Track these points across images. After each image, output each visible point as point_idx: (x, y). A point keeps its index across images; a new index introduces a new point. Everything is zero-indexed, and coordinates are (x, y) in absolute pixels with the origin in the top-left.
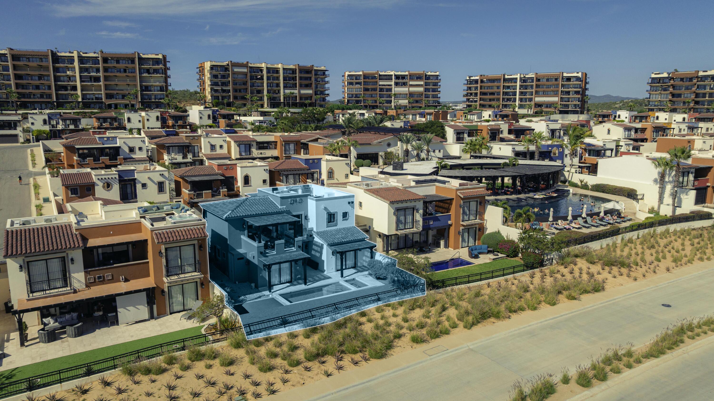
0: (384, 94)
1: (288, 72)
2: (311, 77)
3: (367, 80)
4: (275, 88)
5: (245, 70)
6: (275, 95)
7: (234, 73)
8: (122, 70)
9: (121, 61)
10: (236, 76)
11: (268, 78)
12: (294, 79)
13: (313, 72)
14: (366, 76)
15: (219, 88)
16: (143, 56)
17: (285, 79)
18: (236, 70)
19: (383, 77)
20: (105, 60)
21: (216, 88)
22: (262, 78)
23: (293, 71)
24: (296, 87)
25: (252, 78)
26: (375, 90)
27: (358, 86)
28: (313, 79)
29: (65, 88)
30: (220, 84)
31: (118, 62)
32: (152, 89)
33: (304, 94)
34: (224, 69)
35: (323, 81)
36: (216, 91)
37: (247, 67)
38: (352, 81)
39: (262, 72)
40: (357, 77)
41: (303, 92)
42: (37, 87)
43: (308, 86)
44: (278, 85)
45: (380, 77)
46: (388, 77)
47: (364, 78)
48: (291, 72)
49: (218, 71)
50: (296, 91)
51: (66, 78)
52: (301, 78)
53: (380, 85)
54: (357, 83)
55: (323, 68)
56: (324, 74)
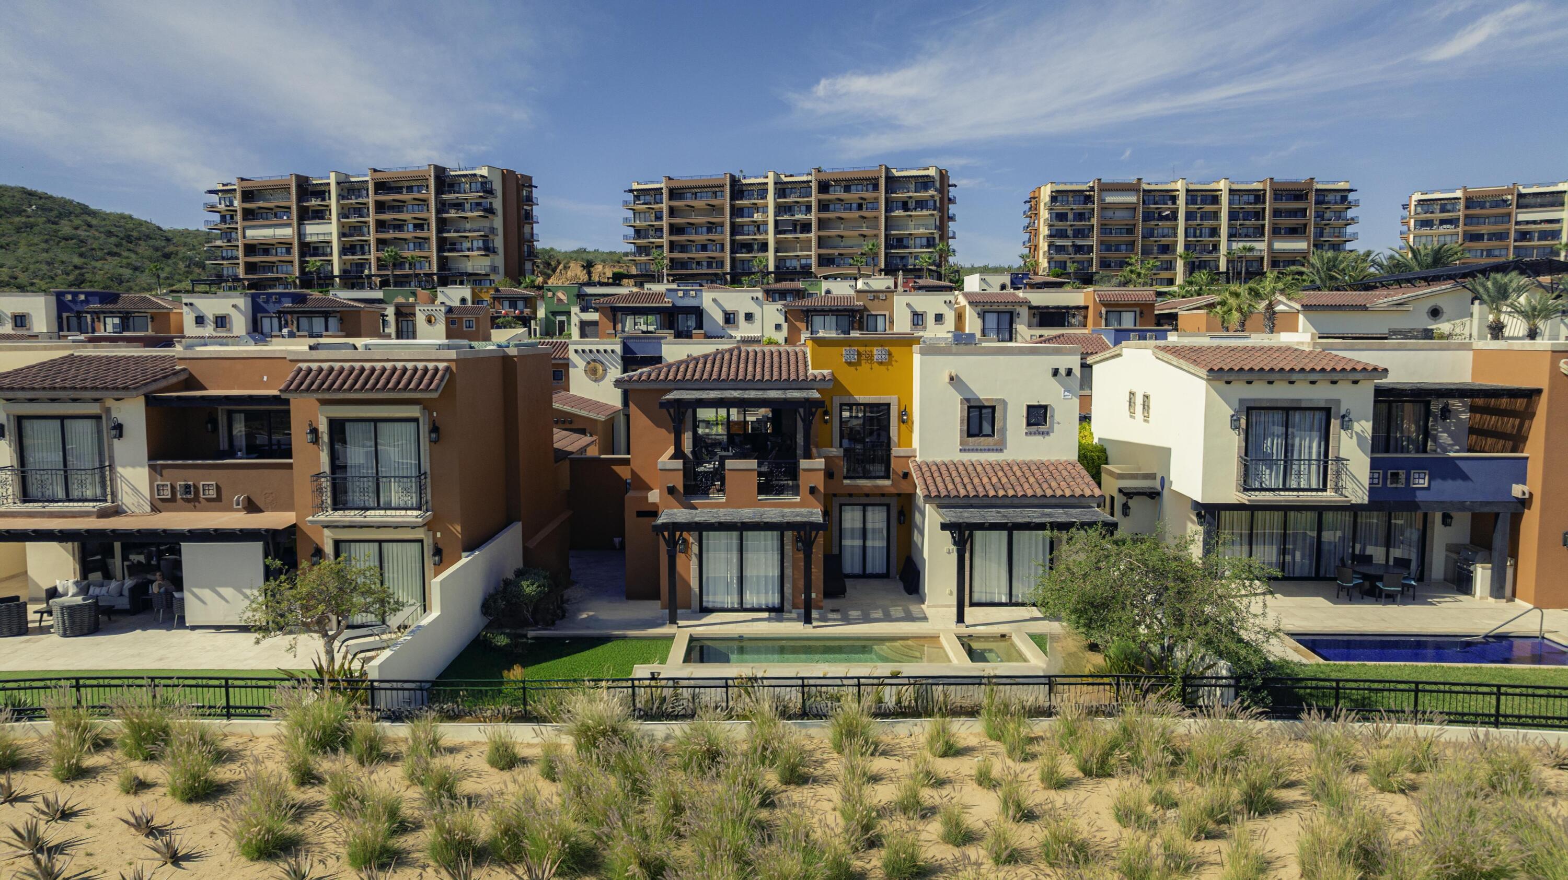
0: (1533, 248)
1: (1245, 198)
2: (1305, 209)
3: (1477, 211)
4: (1206, 239)
5: (1132, 198)
6: (1206, 257)
7: (1105, 207)
8: (854, 206)
9: (853, 188)
10: (1109, 213)
11: (1189, 216)
12: (1259, 215)
13: (1312, 197)
14: (1470, 202)
15: (1067, 243)
16: (897, 174)
17: (1233, 216)
18: (1110, 199)
19: (1532, 201)
20: (824, 187)
21: (1059, 242)
22: (1174, 216)
23: (1258, 196)
24: (1263, 234)
25: (1147, 217)
26: (1503, 236)
27: (1449, 228)
28: (1311, 213)
29: (748, 247)
30: (1070, 232)
31: (847, 189)
32: (911, 242)
33: (1284, 252)
34: (1082, 198)
35: (1338, 218)
36: (1061, 249)
37: (1138, 191)
38: (1429, 216)
39: (1174, 203)
40: (1445, 205)
41: (1278, 245)
42: (704, 248)
43: (1295, 232)
44: (1214, 232)
45: (1522, 201)
46: (1549, 199)
47: (1467, 207)
48: (1252, 198)
49: (1068, 204)
50: (1261, 246)
51: (751, 228)
52: (1276, 213)
53: (1517, 223)
54: (1443, 222)
55: (1342, 185)
56: (1344, 199)
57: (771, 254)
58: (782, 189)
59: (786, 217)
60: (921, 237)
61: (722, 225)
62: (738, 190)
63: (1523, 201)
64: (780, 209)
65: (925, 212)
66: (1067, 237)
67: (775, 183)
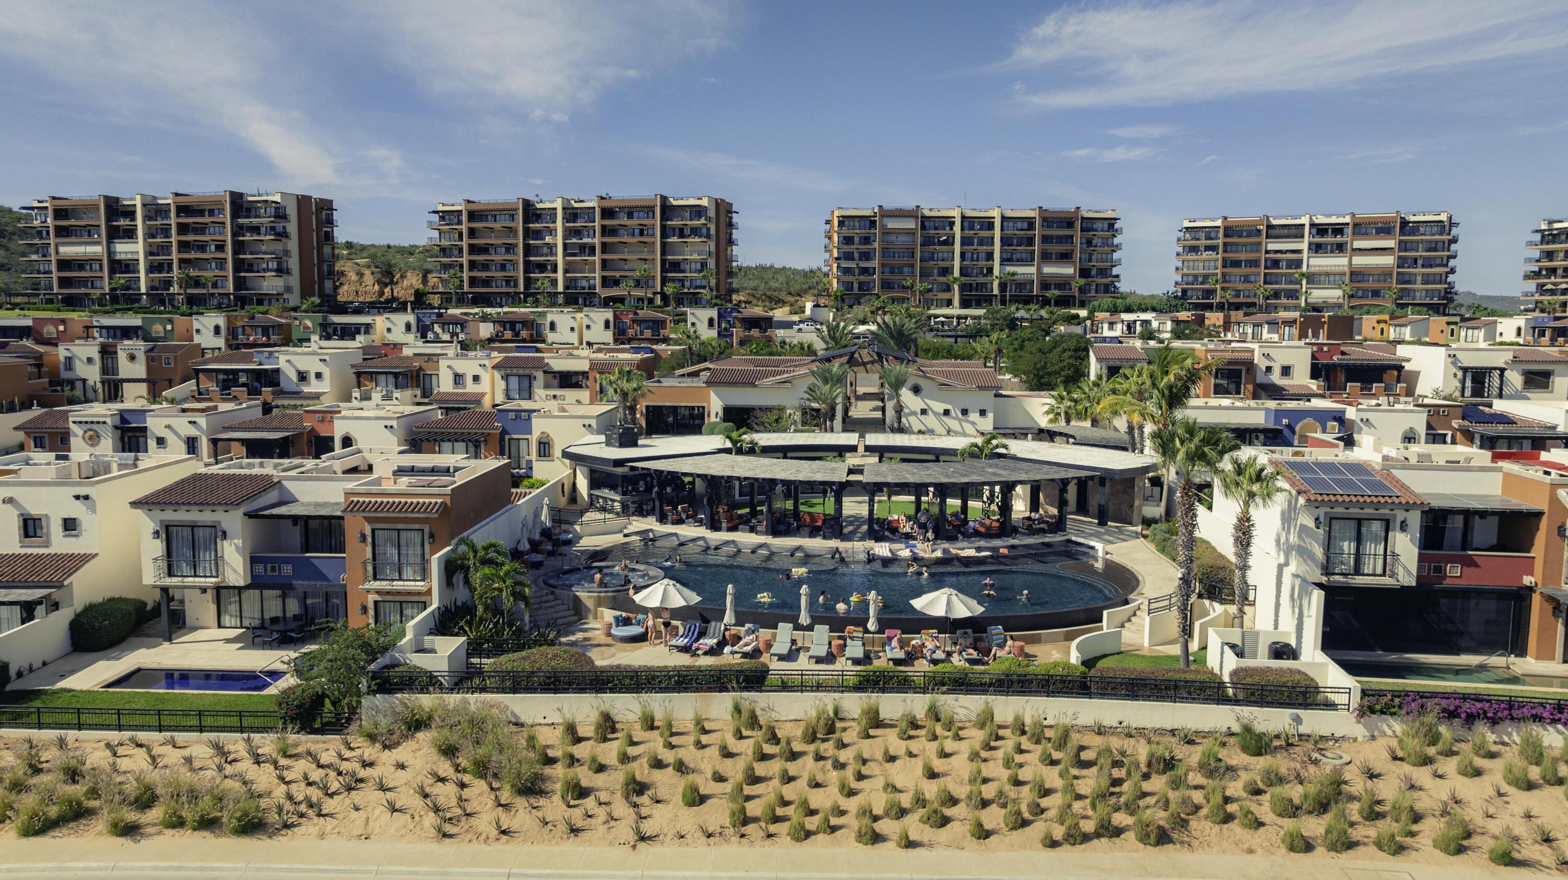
0: (1283, 275)
1: (1019, 225)
2: (1072, 237)
3: (1235, 240)
4: (983, 263)
5: (910, 224)
6: (981, 280)
7: (886, 232)
8: (637, 231)
9: (636, 214)
10: (893, 238)
11: (965, 241)
12: (1030, 241)
13: (1078, 225)
14: (1229, 231)
15: (852, 265)
16: (675, 203)
17: (1005, 241)
18: (892, 224)
19: (1282, 232)
20: (608, 213)
21: (845, 264)
22: (950, 242)
23: (1030, 222)
24: (1032, 260)
25: (927, 241)
26: (1254, 263)
27: (1207, 255)
28: (1077, 239)
29: (542, 267)
30: (856, 255)
31: (630, 215)
32: (686, 267)
33: (1053, 276)
34: (868, 223)
35: (1103, 245)
36: (847, 271)
37: (916, 217)
38: (1195, 243)
39: (951, 229)
40: (1210, 232)
41: (1048, 270)
43: (1065, 257)
44: (990, 256)
45: (1271, 232)
46: (1293, 231)
47: (1226, 235)
48: (1025, 225)
49: (854, 228)
50: (1032, 270)
51: (545, 250)
52: (1046, 239)
53: (1267, 252)
54: (1208, 248)
55: (1109, 214)
56: (1111, 226)
57: (560, 275)
58: (572, 214)
59: (574, 240)
60: (696, 262)
61: (516, 245)
62: (531, 212)
63: (1273, 231)
64: (570, 233)
65: (697, 239)
66: (853, 259)
67: (564, 209)
